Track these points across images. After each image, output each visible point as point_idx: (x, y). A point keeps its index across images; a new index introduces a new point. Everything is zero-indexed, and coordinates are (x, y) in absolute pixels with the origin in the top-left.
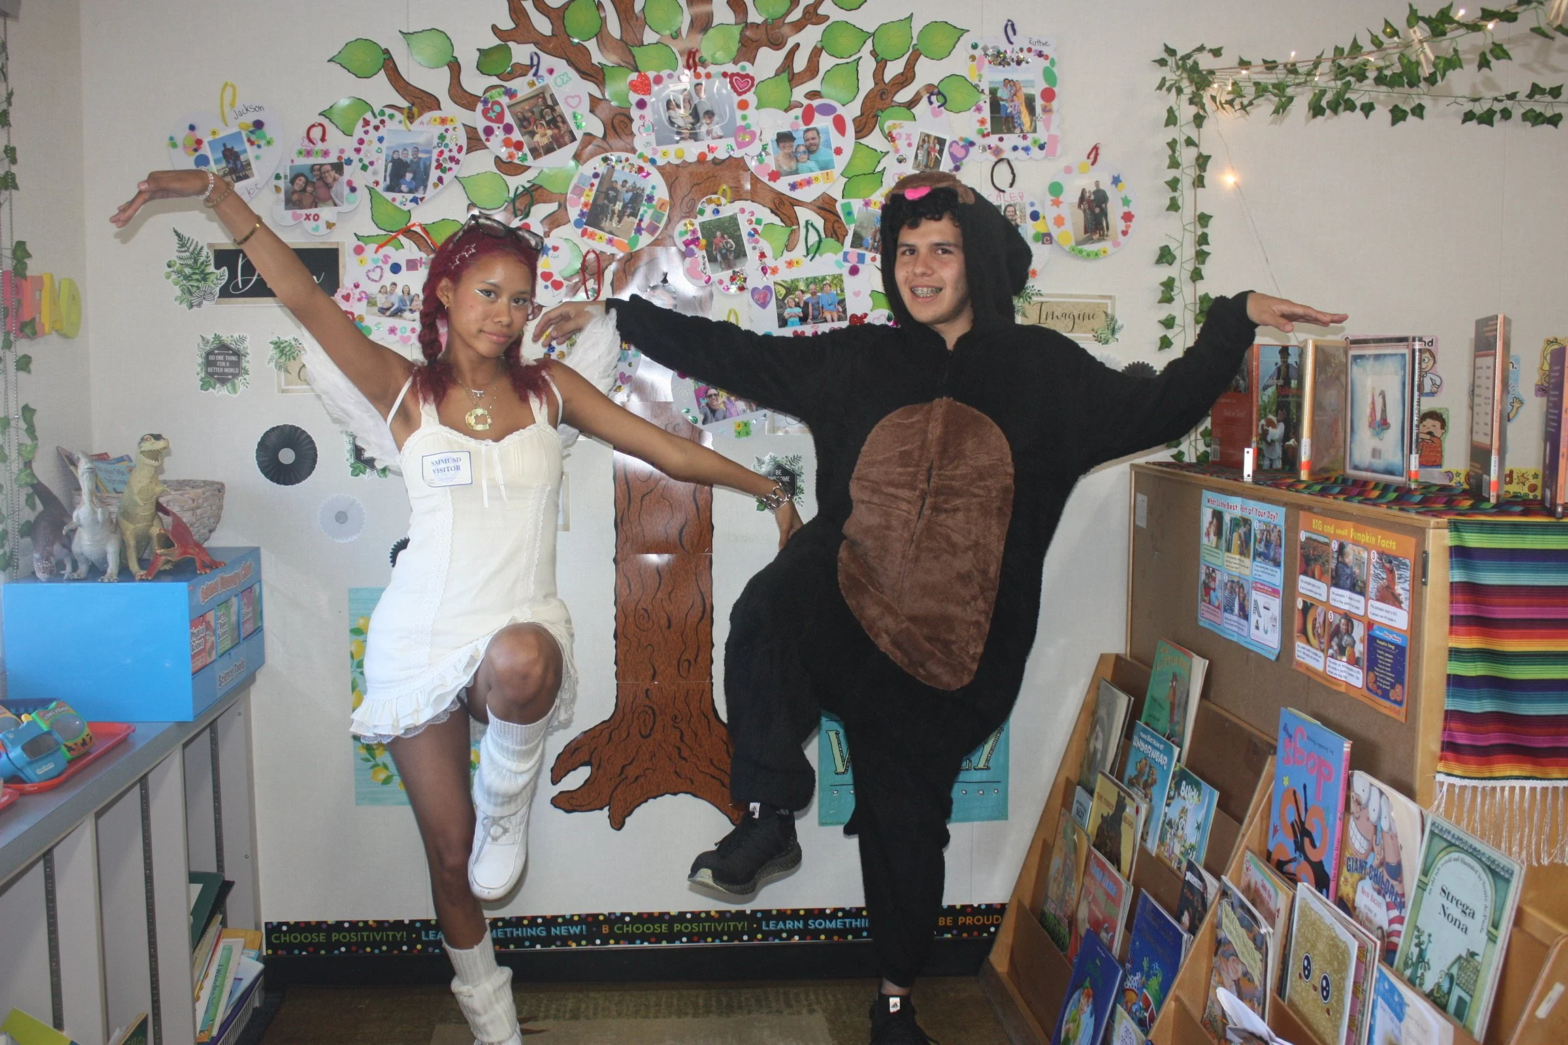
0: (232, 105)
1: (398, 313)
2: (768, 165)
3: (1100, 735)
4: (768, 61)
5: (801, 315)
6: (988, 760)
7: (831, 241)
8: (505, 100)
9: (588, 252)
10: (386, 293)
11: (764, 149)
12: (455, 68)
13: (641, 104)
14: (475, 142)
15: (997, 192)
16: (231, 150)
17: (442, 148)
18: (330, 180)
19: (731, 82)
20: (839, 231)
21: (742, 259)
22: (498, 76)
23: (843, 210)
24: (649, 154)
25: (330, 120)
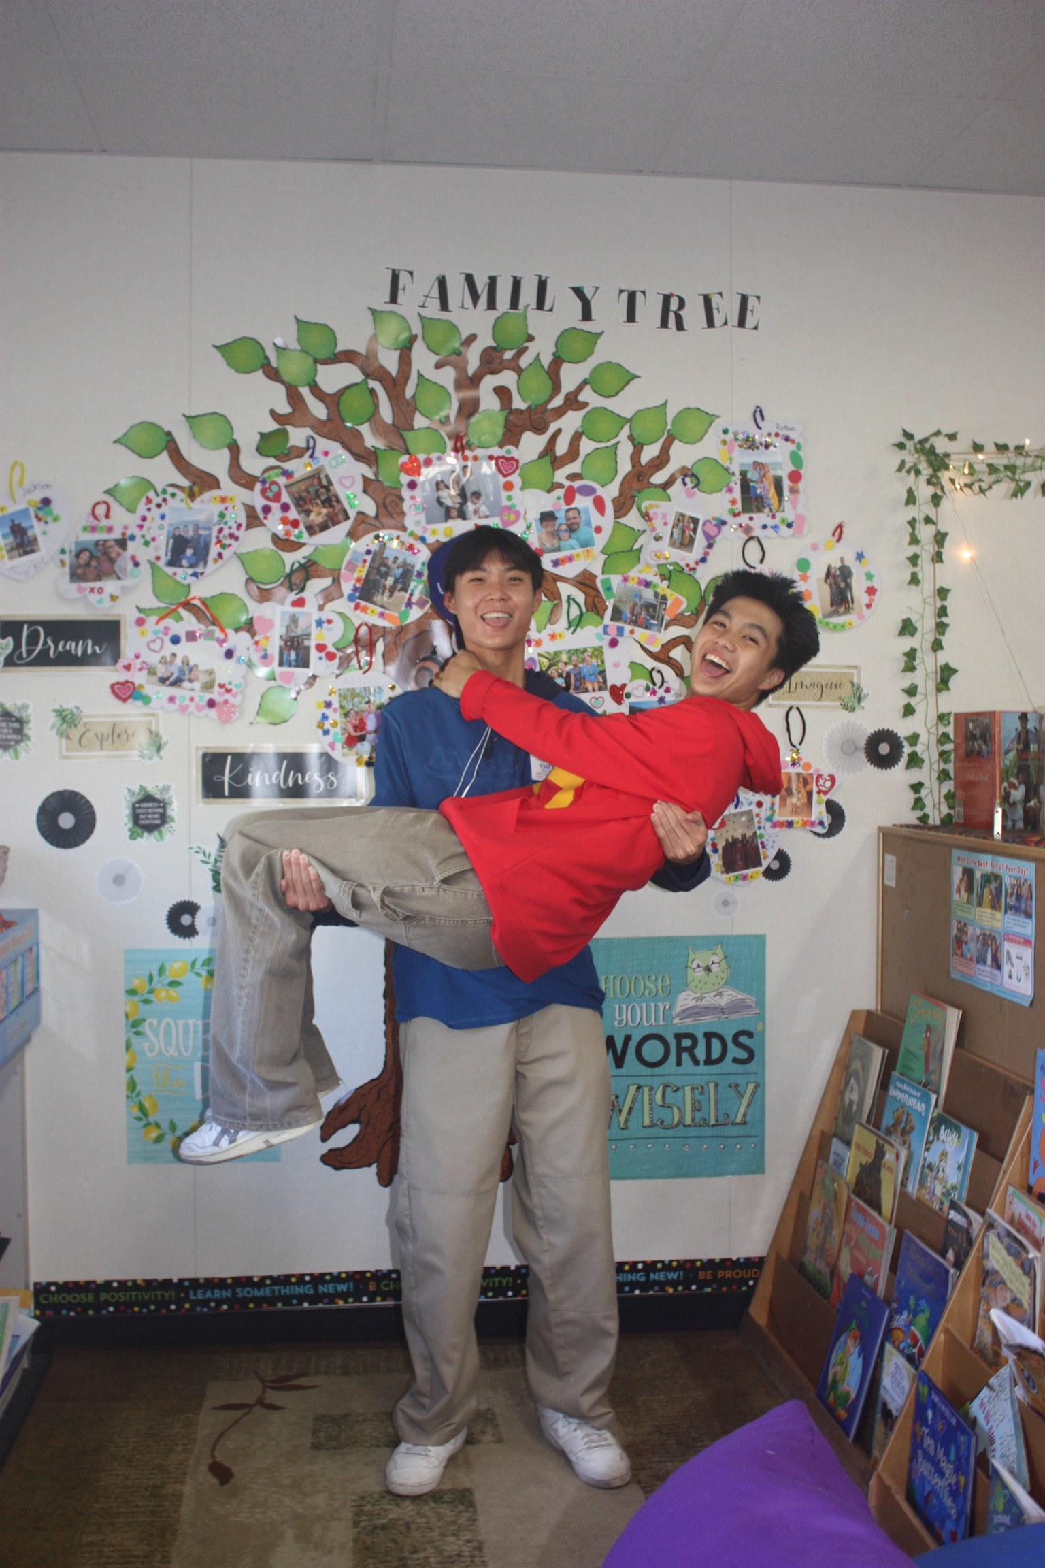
0: (21, 483)
1: (177, 682)
3: (855, 1086)
4: (531, 445)
5: (564, 685)
6: (745, 1115)
7: (592, 616)
8: (282, 481)
9: (361, 625)
10: (166, 663)
11: (528, 528)
12: (234, 449)
13: (412, 485)
14: (253, 520)
16: (19, 526)
17: (222, 525)
18: (113, 555)
19: (497, 465)
20: (599, 606)
22: (275, 457)
23: (603, 585)
24: (419, 532)
25: (115, 498)
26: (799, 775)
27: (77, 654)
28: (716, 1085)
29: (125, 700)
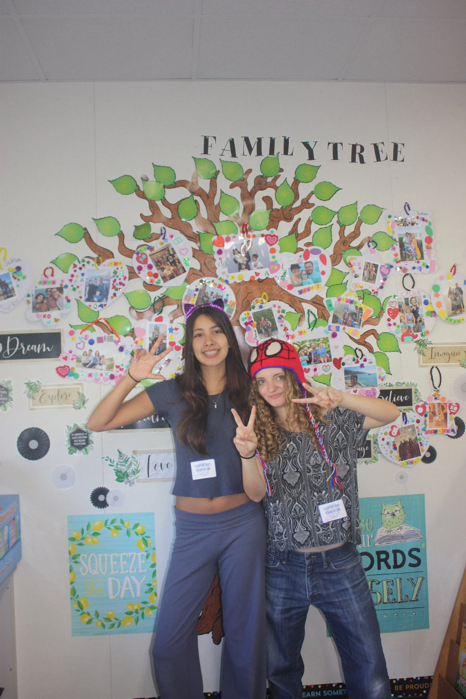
1: (93, 366)
2: (287, 281)
4: (284, 228)
5: (308, 360)
6: (417, 596)
7: (321, 321)
8: (148, 252)
10: (86, 355)
11: (285, 273)
12: (121, 236)
13: (220, 252)
14: (133, 274)
15: (406, 291)
16: (4, 282)
17: (116, 278)
18: (56, 296)
19: (266, 239)
20: (326, 315)
21: (275, 332)
22: (143, 240)
23: (327, 304)
24: (224, 278)
25: (56, 265)
26: (439, 404)
27: (37, 352)
28: (401, 579)
29: (64, 377)
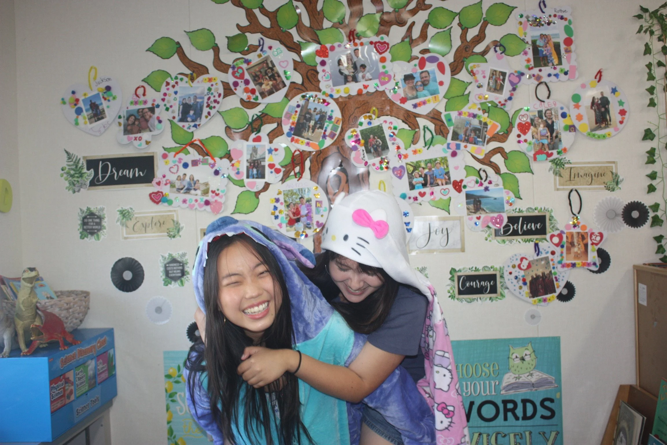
0: (95, 79)
1: (188, 190)
2: (399, 95)
3: (624, 439)
4: (397, 33)
5: (423, 182)
7: (439, 137)
8: (245, 66)
9: (295, 151)
10: (180, 180)
11: (397, 84)
12: (216, 49)
13: (323, 63)
14: (228, 91)
15: (539, 102)
16: (94, 104)
17: (210, 95)
18: (148, 117)
19: (375, 47)
20: (443, 131)
21: (386, 151)
22: (241, 53)
23: (446, 118)
24: (329, 92)
25: (148, 84)
26: (578, 233)
27: (130, 177)
28: (531, 433)
29: (157, 203)
